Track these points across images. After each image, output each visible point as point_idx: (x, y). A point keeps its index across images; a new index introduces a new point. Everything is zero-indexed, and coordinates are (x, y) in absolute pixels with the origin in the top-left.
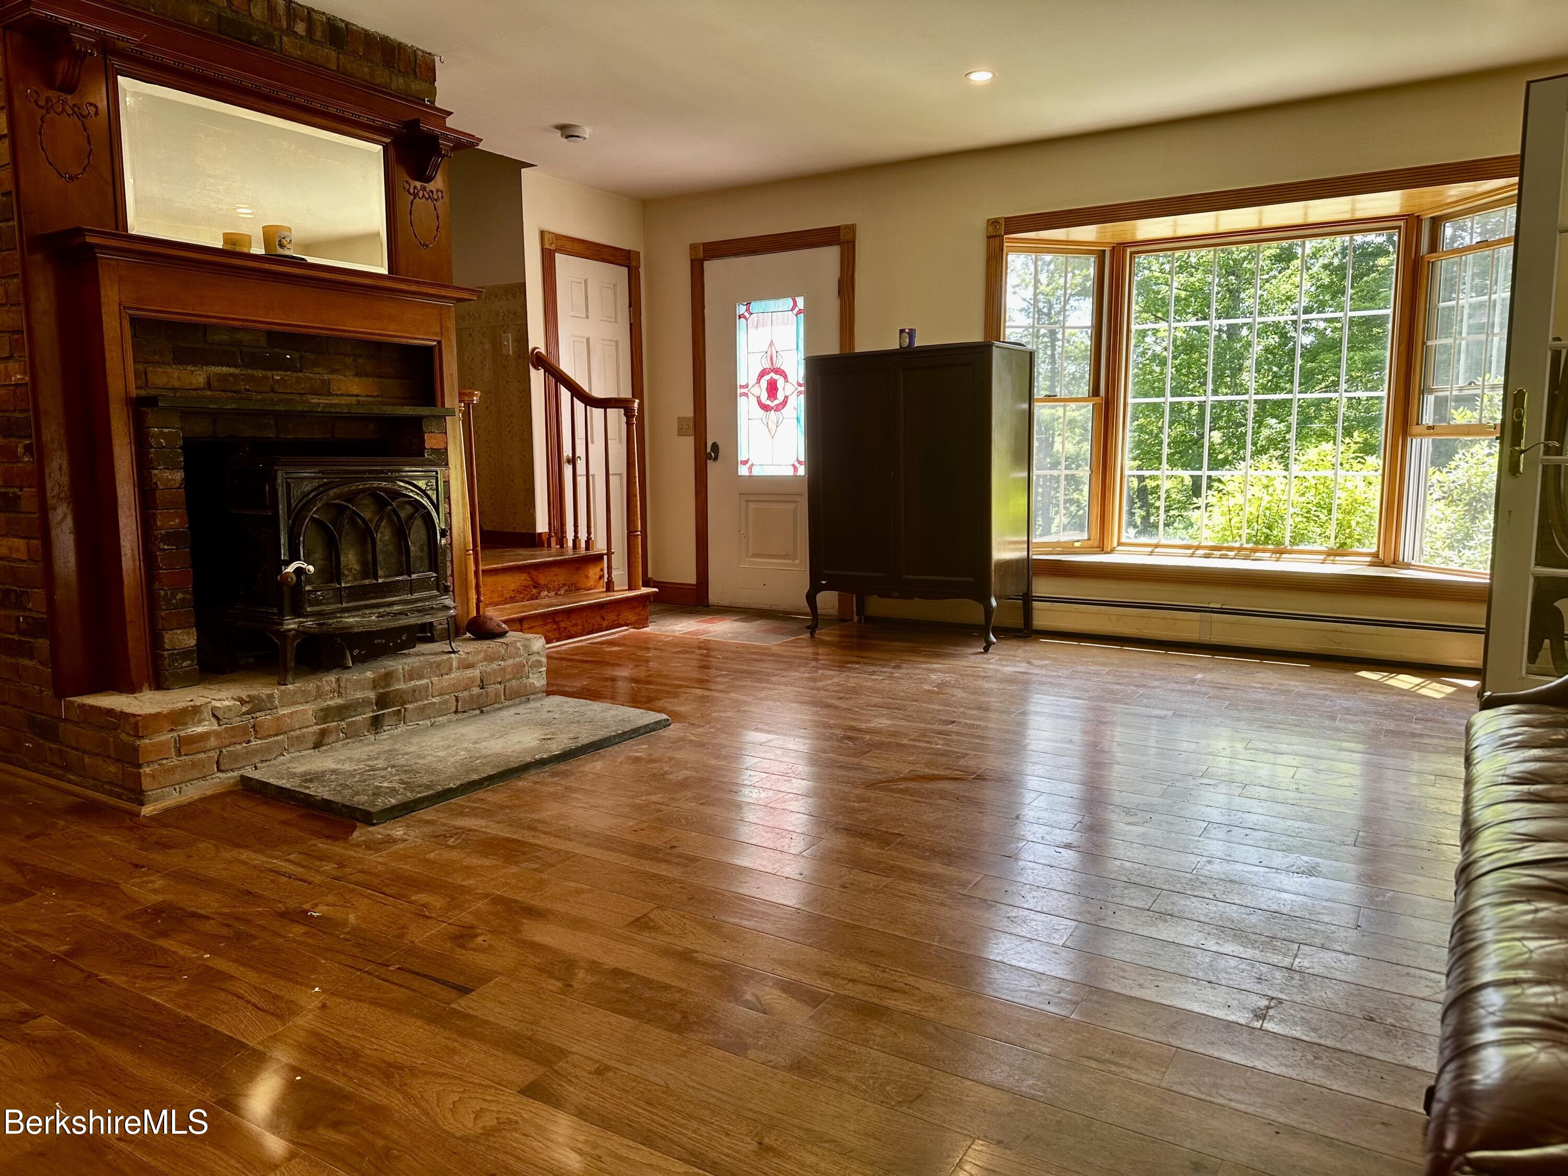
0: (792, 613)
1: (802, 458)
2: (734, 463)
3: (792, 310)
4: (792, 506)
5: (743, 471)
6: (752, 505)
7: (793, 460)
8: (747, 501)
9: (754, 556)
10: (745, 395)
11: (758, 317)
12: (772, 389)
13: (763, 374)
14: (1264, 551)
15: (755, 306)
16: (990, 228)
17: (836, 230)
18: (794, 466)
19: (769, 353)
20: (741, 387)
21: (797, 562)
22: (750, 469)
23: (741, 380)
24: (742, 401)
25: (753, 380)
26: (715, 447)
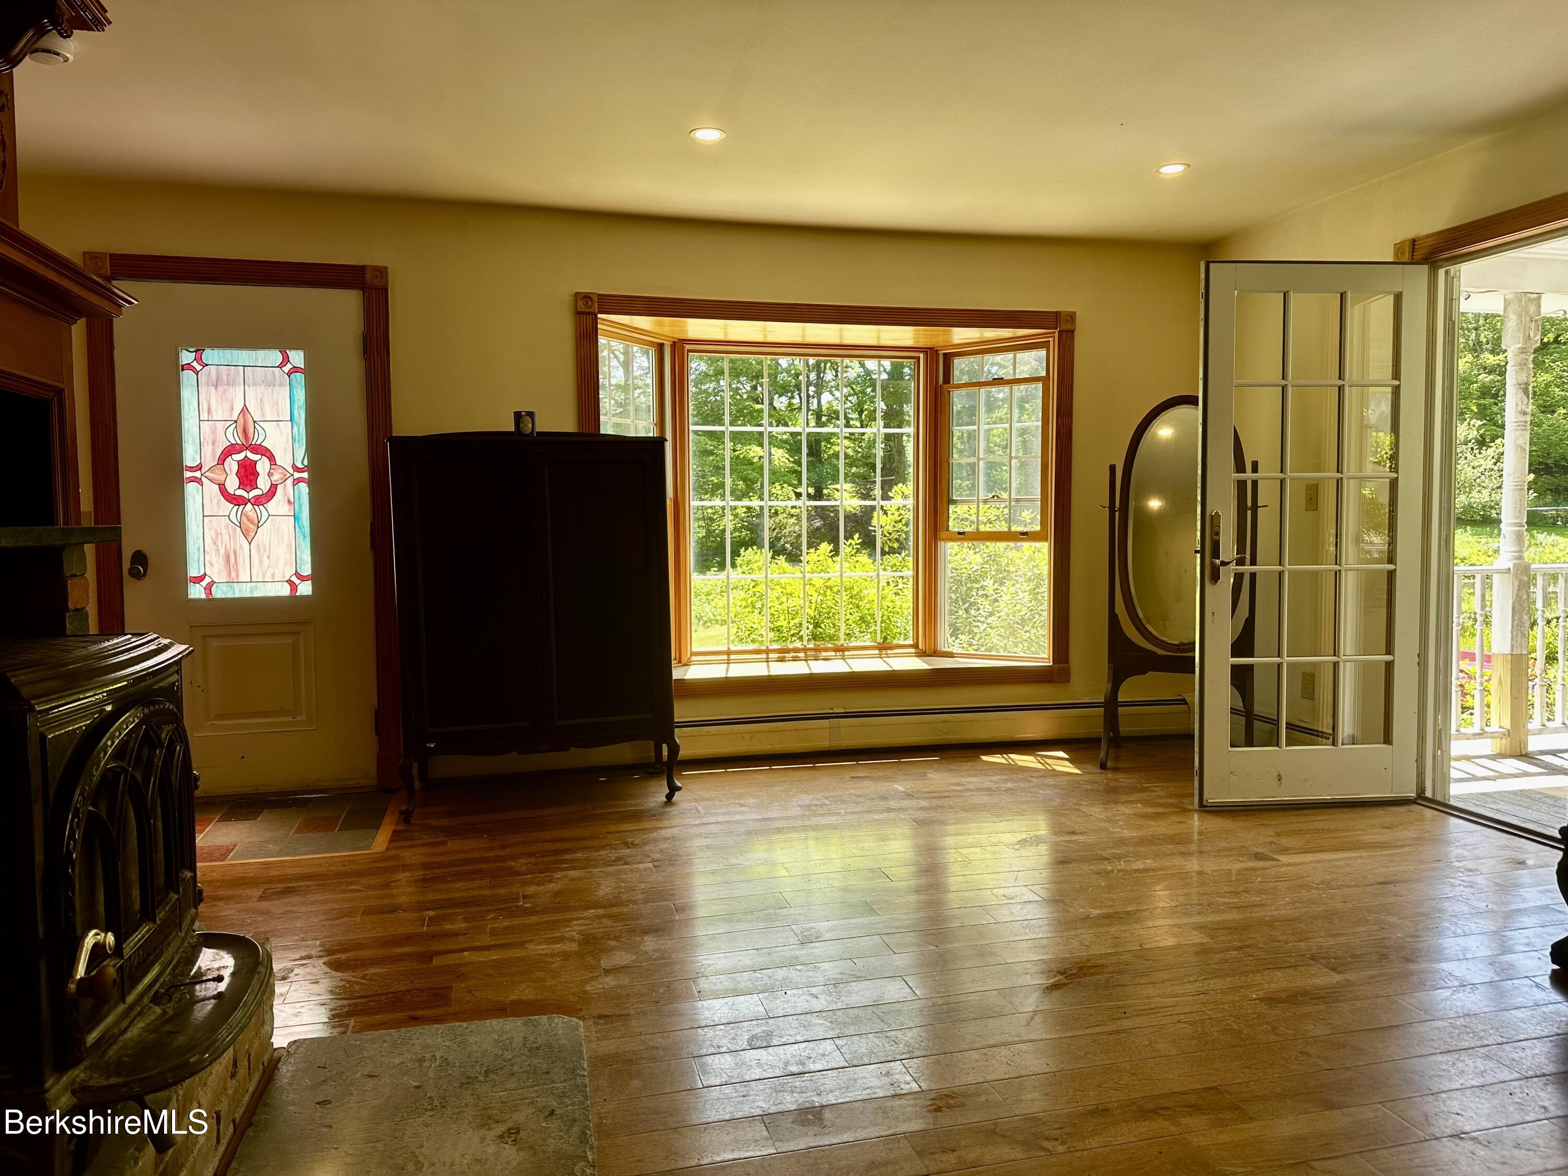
0: (296, 793)
1: (307, 570)
2: (182, 580)
3: (281, 366)
4: (289, 640)
5: (196, 592)
6: (215, 643)
7: (289, 573)
8: (204, 637)
9: (220, 717)
10: (199, 481)
11: (218, 371)
12: (248, 474)
13: (229, 451)
14: (826, 650)
15: (210, 355)
16: (580, 303)
17: (360, 270)
18: (290, 582)
19: (241, 421)
20: (191, 469)
21: (299, 718)
22: (208, 588)
23: (190, 457)
24: (191, 489)
25: (209, 461)
26: (140, 558)
